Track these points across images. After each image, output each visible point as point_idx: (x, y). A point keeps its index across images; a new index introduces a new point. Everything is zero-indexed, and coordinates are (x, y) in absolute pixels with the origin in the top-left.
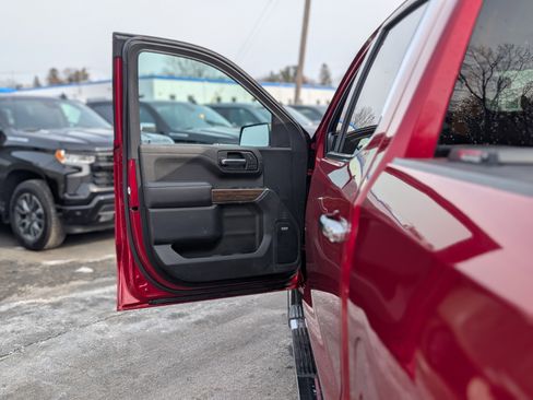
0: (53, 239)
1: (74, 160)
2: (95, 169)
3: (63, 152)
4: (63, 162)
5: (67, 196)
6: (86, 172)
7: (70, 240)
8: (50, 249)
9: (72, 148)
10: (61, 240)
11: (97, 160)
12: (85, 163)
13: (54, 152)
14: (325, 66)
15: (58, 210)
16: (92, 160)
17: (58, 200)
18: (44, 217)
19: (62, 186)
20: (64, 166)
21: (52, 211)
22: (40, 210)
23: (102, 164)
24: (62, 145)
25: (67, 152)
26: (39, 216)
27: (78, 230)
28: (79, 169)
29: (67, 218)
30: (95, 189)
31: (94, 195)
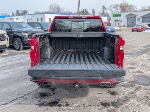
0: (21, 48)
1: (25, 34)
2: (29, 36)
3: (23, 33)
4: (23, 34)
5: (24, 40)
6: (27, 36)
7: (24, 49)
8: (21, 50)
9: (25, 32)
10: (23, 49)
11: (29, 34)
12: (27, 35)
13: (21, 33)
14: (93, 9)
15: (22, 43)
16: (28, 34)
17: (22, 41)
18: (20, 44)
19: (23, 39)
20: (23, 35)
21: (21, 43)
22: (19, 43)
23: (30, 35)
24: (23, 31)
25: (24, 33)
26: (19, 44)
27: (26, 47)
28: (26, 36)
29: (24, 45)
30: (29, 39)
31: (28, 40)
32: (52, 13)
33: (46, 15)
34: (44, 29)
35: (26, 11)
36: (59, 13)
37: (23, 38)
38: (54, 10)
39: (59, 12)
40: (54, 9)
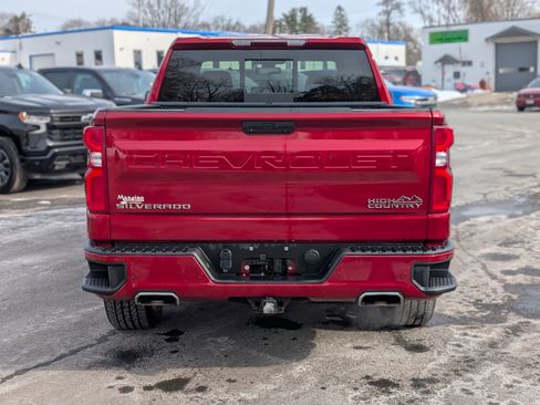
0: (16, 185)
1: (34, 120)
2: (50, 127)
3: (25, 114)
4: (26, 121)
5: (29, 149)
6: (43, 129)
7: (31, 186)
8: (14, 192)
9: (32, 111)
10: (24, 184)
11: (52, 120)
12: (42, 122)
13: (17, 114)
14: (339, 8)
15: (22, 161)
16: (48, 120)
17: (21, 152)
18: (11, 166)
19: (24, 142)
20: (26, 125)
21: (17, 161)
22: (7, 161)
23: (56, 124)
24: (24, 108)
25: (29, 114)
26: (6, 166)
27: (37, 177)
28: (38, 127)
29: (29, 167)
30: (51, 144)
31: (49, 148)
32: (145, 28)
33: (117, 34)
34: (117, 99)
35: (23, 16)
36: (181, 25)
37: (27, 136)
38: (153, 13)
39: (177, 21)
40: (156, 8)
